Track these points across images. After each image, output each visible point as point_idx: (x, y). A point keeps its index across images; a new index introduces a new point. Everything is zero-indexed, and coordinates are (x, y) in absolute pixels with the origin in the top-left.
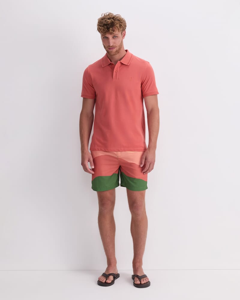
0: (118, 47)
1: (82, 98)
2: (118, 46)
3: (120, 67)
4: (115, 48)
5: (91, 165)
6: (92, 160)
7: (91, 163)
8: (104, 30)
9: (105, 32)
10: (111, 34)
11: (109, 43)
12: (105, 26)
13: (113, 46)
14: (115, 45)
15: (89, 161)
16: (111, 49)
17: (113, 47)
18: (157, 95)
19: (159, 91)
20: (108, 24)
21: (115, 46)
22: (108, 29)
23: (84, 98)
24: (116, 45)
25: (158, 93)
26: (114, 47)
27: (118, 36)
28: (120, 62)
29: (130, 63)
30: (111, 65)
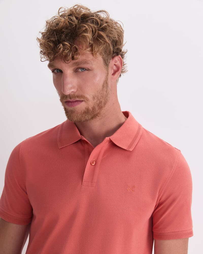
0: (91, 99)
2: (90, 97)
13: (73, 96)
14: (79, 93)
17: (75, 100)
27: (90, 69)
28: (110, 139)
29: (134, 147)
30: (82, 144)
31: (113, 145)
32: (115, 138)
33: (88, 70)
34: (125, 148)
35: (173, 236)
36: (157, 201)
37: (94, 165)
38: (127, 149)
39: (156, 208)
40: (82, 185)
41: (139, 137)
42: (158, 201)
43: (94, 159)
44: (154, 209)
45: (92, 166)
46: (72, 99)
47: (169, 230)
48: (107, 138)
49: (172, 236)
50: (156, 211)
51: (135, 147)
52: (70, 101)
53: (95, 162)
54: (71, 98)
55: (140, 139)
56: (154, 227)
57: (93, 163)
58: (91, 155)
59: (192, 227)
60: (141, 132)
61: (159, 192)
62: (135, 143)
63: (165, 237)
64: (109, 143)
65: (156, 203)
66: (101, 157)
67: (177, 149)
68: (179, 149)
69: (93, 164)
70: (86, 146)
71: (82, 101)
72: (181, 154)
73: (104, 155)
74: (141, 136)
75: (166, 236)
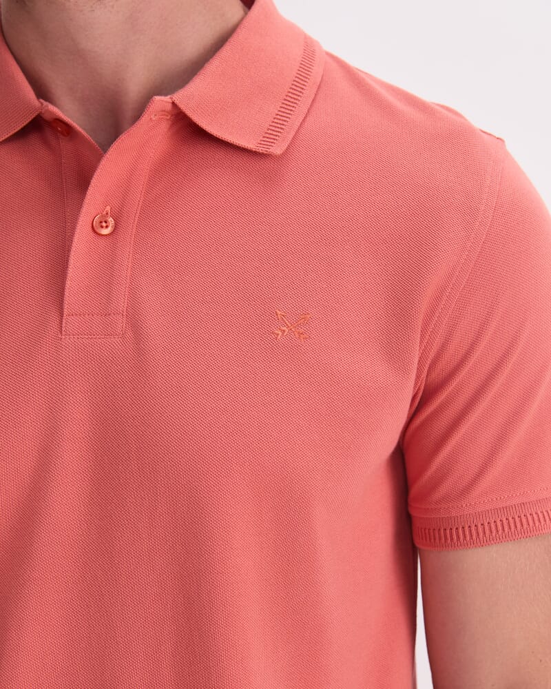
28: (173, 103)
29: (291, 136)
30: (46, 143)
32: (197, 98)
34: (250, 145)
35: (500, 528)
36: (418, 377)
37: (111, 234)
38: (260, 150)
39: (414, 408)
41: (309, 92)
42: (424, 375)
43: (108, 208)
44: (409, 414)
45: (102, 242)
47: (479, 502)
48: (161, 102)
50: (418, 421)
51: (294, 138)
53: (112, 221)
55: (313, 100)
56: (414, 491)
57: (104, 224)
58: (91, 189)
60: (317, 71)
62: (296, 121)
63: (465, 537)
64: (171, 126)
65: (416, 384)
66: (138, 195)
67: (490, 134)
68: (497, 136)
69: (105, 232)
70: (65, 145)
72: (507, 154)
73: (153, 183)
74: (319, 87)
75: (470, 531)
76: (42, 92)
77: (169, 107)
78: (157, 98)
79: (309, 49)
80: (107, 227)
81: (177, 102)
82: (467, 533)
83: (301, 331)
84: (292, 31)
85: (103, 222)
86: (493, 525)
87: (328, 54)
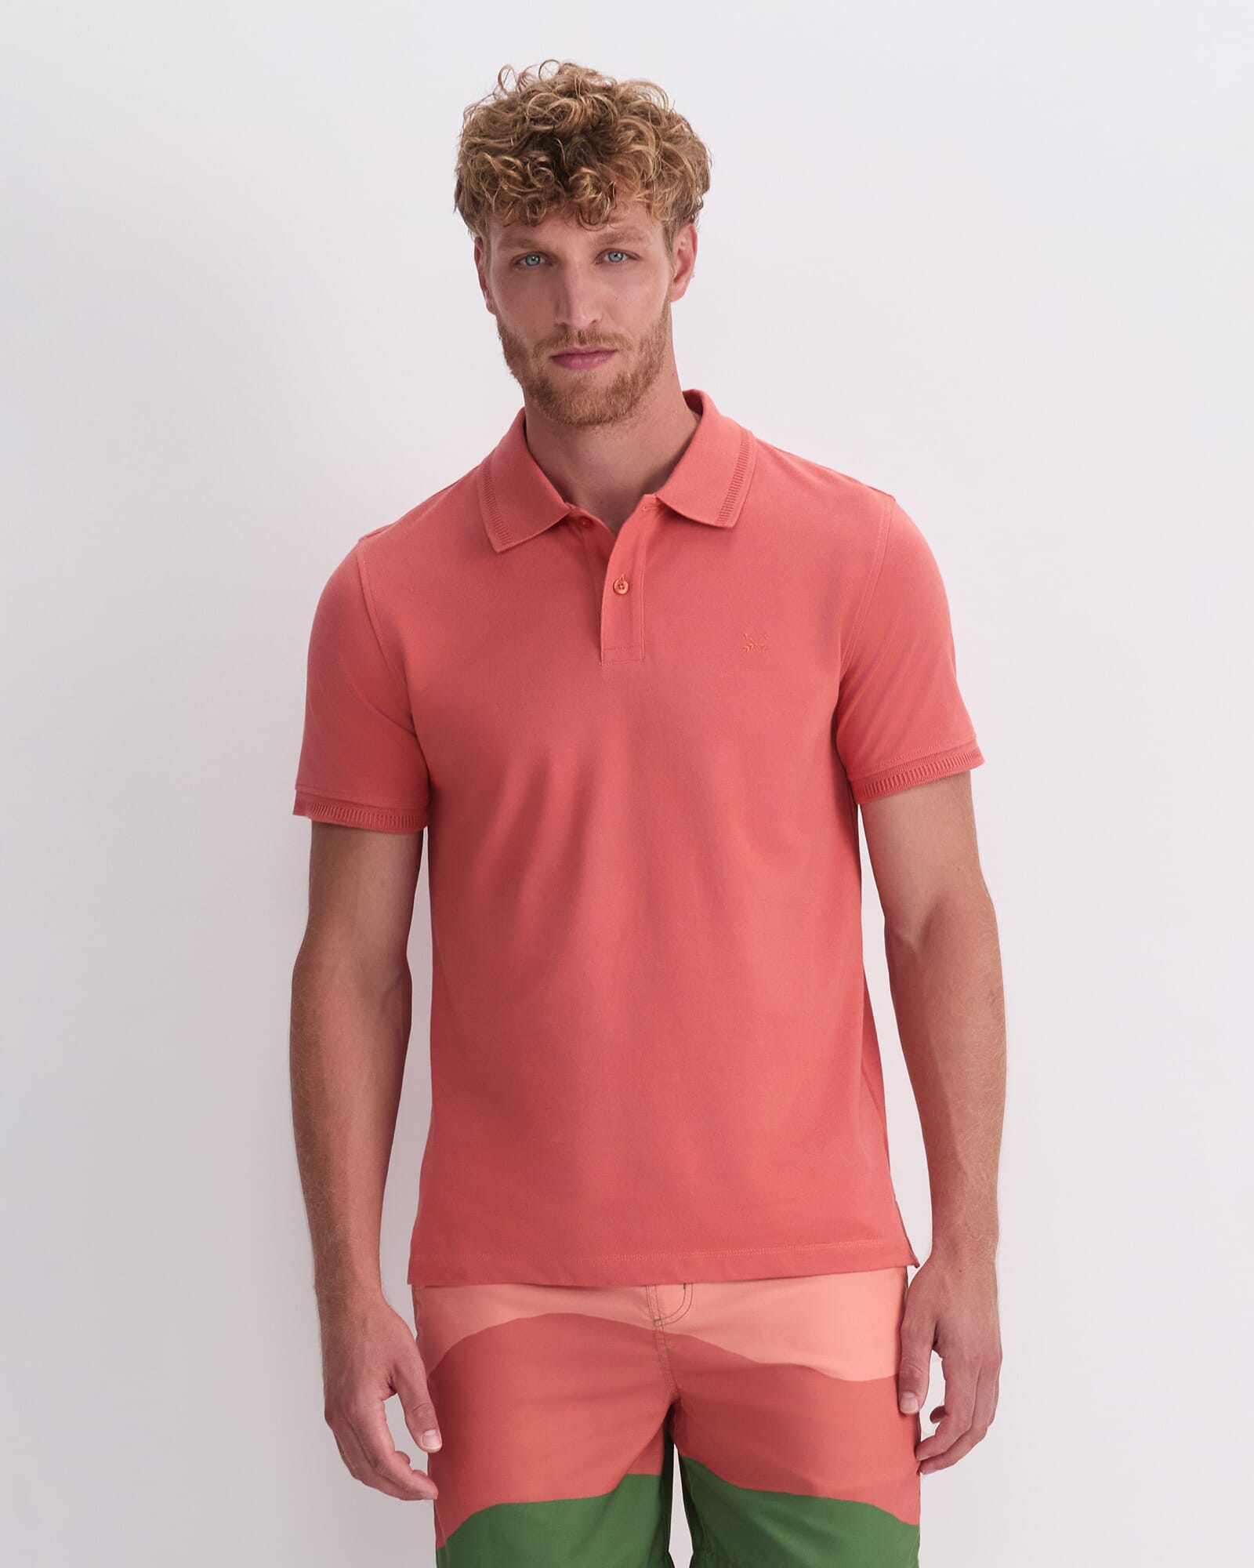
0: (636, 348)
1: (304, 825)
2: (635, 341)
3: (654, 542)
4: (612, 352)
5: (416, 1429)
6: (418, 1375)
7: (409, 1408)
8: (526, 182)
9: (535, 204)
10: (587, 216)
11: (562, 300)
12: (533, 154)
13: (593, 334)
14: (608, 327)
15: (393, 1390)
16: (578, 361)
17: (596, 347)
18: (966, 775)
19: (982, 743)
20: (567, 138)
21: (617, 337)
22: (564, 175)
23: (321, 829)
24: (622, 331)
25: (975, 758)
26: (605, 346)
27: (640, 255)
28: (658, 499)
29: (739, 512)
30: (572, 532)
31: (670, 515)
32: (672, 493)
33: (633, 257)
34: (712, 522)
37: (627, 592)
38: (719, 525)
40: (601, 661)
41: (747, 478)
43: (623, 576)
45: (621, 598)
46: (588, 345)
48: (649, 498)
49: (920, 772)
51: (741, 512)
52: (579, 350)
53: (626, 584)
54: (582, 341)
55: (751, 484)
57: (621, 587)
58: (610, 565)
59: (975, 736)
60: (751, 461)
61: (842, 649)
64: (656, 513)
66: (641, 564)
69: (623, 592)
70: (586, 536)
71: (613, 352)
73: (649, 554)
74: (754, 473)
76: (568, 497)
77: (655, 501)
78: (646, 496)
79: (745, 436)
80: (623, 588)
81: (660, 498)
82: (901, 778)
83: (762, 645)
84: (731, 426)
85: (621, 585)
86: (918, 771)
87: (760, 443)
